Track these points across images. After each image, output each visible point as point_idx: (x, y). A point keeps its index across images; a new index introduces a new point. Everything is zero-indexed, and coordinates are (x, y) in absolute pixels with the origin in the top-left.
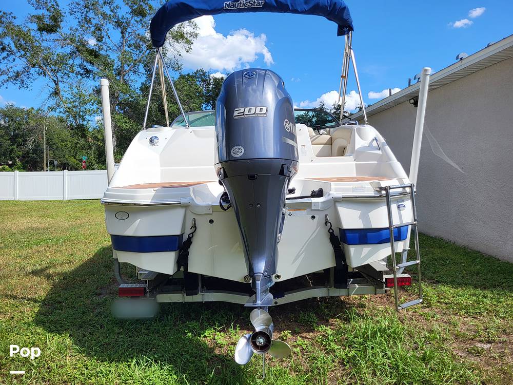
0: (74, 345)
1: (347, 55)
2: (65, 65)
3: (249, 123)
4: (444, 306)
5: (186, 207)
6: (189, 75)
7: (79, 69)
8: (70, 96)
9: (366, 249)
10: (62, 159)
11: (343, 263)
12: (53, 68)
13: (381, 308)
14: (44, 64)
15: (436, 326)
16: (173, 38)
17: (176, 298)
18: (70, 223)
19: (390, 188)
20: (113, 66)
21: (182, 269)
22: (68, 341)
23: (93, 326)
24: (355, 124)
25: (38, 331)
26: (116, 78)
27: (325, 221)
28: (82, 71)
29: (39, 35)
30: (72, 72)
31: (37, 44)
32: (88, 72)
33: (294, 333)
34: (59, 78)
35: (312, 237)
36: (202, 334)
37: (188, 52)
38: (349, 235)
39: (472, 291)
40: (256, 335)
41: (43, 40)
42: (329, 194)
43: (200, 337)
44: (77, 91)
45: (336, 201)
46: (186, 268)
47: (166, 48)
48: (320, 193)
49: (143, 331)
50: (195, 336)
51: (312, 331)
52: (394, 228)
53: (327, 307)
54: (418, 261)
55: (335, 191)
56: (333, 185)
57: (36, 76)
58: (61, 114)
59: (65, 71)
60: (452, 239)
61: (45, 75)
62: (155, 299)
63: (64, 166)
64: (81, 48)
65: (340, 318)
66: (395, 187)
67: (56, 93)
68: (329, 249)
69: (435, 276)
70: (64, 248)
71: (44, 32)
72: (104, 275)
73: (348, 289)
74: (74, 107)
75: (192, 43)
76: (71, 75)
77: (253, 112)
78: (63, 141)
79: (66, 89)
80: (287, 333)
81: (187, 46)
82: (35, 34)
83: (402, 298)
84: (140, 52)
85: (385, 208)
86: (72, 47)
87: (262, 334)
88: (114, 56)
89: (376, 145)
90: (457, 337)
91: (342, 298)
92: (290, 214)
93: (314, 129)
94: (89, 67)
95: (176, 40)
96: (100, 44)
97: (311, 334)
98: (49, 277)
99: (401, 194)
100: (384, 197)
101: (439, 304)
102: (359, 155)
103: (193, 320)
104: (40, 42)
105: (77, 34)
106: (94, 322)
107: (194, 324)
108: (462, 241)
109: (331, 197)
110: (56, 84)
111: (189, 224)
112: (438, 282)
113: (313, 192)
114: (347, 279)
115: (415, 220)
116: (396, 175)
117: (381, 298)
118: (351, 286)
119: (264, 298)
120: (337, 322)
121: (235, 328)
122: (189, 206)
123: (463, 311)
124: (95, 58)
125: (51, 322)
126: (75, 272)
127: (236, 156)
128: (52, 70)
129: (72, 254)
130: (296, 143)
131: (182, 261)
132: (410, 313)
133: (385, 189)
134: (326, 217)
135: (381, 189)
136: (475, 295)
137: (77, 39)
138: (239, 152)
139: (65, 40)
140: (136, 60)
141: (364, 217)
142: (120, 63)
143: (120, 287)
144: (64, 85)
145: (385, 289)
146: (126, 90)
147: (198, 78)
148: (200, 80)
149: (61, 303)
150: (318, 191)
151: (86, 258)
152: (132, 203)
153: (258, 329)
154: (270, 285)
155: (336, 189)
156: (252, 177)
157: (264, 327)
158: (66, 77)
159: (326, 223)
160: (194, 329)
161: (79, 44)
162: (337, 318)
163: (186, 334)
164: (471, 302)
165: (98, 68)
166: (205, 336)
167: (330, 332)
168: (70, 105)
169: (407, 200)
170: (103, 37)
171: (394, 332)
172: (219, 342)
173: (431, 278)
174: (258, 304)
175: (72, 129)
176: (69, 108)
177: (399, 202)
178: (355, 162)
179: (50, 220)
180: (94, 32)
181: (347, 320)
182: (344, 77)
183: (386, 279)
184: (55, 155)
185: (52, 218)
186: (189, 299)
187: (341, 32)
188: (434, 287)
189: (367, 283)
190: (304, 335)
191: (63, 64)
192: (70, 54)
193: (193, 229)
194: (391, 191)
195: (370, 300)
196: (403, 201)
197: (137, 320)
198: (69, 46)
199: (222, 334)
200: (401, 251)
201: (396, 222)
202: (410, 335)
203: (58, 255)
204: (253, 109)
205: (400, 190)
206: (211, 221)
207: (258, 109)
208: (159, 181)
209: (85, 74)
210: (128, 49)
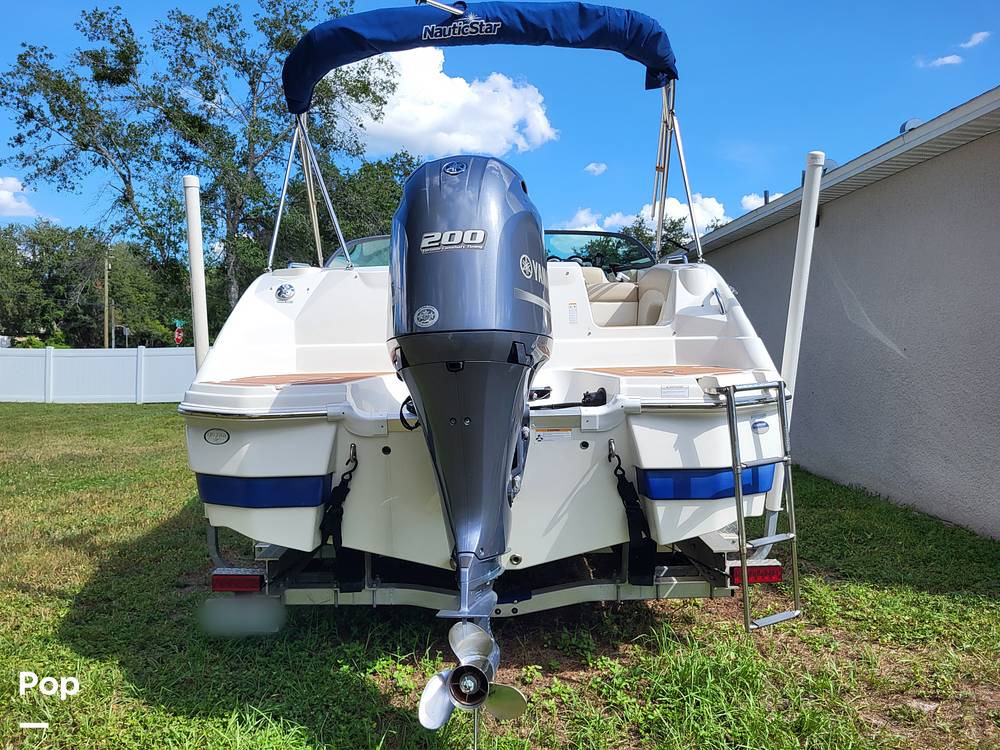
0: (126, 682)
1: (667, 126)
2: (142, 147)
3: (454, 261)
4: (852, 625)
5: (338, 421)
6: (379, 163)
7: (170, 154)
8: (151, 206)
9: (687, 509)
10: (137, 325)
11: (644, 536)
12: (121, 151)
13: (725, 625)
14: (104, 144)
15: (830, 666)
16: (348, 93)
17: (322, 596)
18: (143, 448)
19: (735, 390)
20: (233, 148)
21: (330, 541)
22: (116, 674)
23: (166, 647)
24: (682, 262)
25: (63, 653)
26: (240, 170)
27: (607, 453)
28: (175, 158)
29: (95, 88)
30: (157, 159)
31: (91, 106)
32: (186, 158)
33: (548, 670)
34: (132, 172)
35: (581, 485)
36: (370, 668)
37: (376, 119)
38: (654, 481)
39: (911, 596)
40: (460, 674)
41: (103, 99)
42: (616, 400)
43: (365, 673)
44: (165, 196)
45: (630, 413)
46: (338, 539)
47: (335, 113)
48: (598, 399)
49: (258, 658)
50: (356, 670)
51: (585, 667)
52: (743, 468)
53: (617, 621)
54: (792, 535)
55: (629, 394)
56: (625, 383)
57: (89, 166)
58: (135, 239)
59: (144, 157)
60: (884, 490)
61: (106, 165)
62: (281, 598)
63: (143, 339)
64: (175, 115)
65: (639, 642)
66: (745, 387)
67: (126, 199)
68: (616, 507)
69: (839, 565)
70: (127, 495)
71: (106, 84)
72: (196, 550)
73: (657, 586)
74: (159, 226)
75: (386, 103)
76: (154, 164)
77: (457, 240)
78: (141, 290)
79: (145, 191)
80: (533, 671)
81: (374, 107)
82: (89, 87)
83: (769, 606)
84: (286, 121)
85: (725, 429)
86: (157, 112)
87: (470, 670)
88: (235, 129)
89: (717, 303)
90: (871, 687)
91: (650, 604)
92: (539, 439)
93: (607, 271)
94: (189, 149)
95: (353, 96)
96: (210, 105)
97: (582, 673)
98: (93, 550)
99: (760, 401)
100: (724, 406)
101: (841, 621)
102: (684, 323)
103: (355, 639)
104: (98, 101)
105: (167, 85)
106: (168, 639)
107: (357, 647)
108: (902, 495)
109: (618, 406)
110: (126, 182)
111: (344, 455)
112: (845, 576)
113: (587, 395)
114: (654, 566)
115: (786, 454)
116: (751, 364)
117: (727, 605)
118: (663, 582)
119: (475, 601)
120: (633, 650)
121: (433, 657)
122: (343, 419)
123: (890, 636)
124: (200, 132)
125: (86, 636)
126: (143, 544)
127: (424, 325)
128: (119, 155)
129: (140, 508)
130: (548, 301)
131: (331, 525)
132: (782, 636)
133: (725, 391)
134: (610, 444)
135: (720, 390)
136: (916, 604)
137: (166, 96)
138: (429, 318)
139: (144, 97)
140: (277, 136)
141: (685, 446)
142: (246, 142)
143: (215, 572)
144: (142, 183)
145: (730, 587)
146: (257, 193)
147: (399, 169)
148: (401, 173)
149: (110, 600)
150: (596, 394)
151: (166, 515)
152: (236, 412)
153: (464, 662)
154: (491, 576)
155: (629, 389)
156: (453, 367)
157: (478, 657)
158: (145, 168)
159: (610, 456)
160: (355, 657)
161: (169, 105)
162: (636, 642)
163: (339, 666)
164: (907, 618)
165: (206, 152)
166: (374, 673)
167: (617, 669)
168: (151, 223)
169: (772, 413)
170: (216, 92)
171: (744, 673)
172: (400, 683)
173: (833, 568)
174: (464, 613)
175: (154, 268)
176: (149, 228)
177: (757, 417)
178: (675, 338)
179: (106, 442)
180: (198, 83)
181: (653, 648)
182: (662, 169)
183: (732, 569)
184: (125, 316)
185: (111, 438)
186: (347, 599)
187: (652, 83)
188: (835, 587)
189: (696, 576)
190: (568, 674)
191: (140, 144)
192: (154, 124)
193: (351, 465)
194: (737, 395)
195: (704, 609)
196: (764, 415)
197: (248, 638)
198: (151, 109)
199: (409, 668)
200: (760, 513)
201: (748, 456)
202: (776, 681)
203: (115, 508)
204: (459, 234)
205: (758, 393)
206: (386, 450)
207: (468, 234)
208: (294, 371)
209: (181, 163)
210: (262, 115)
